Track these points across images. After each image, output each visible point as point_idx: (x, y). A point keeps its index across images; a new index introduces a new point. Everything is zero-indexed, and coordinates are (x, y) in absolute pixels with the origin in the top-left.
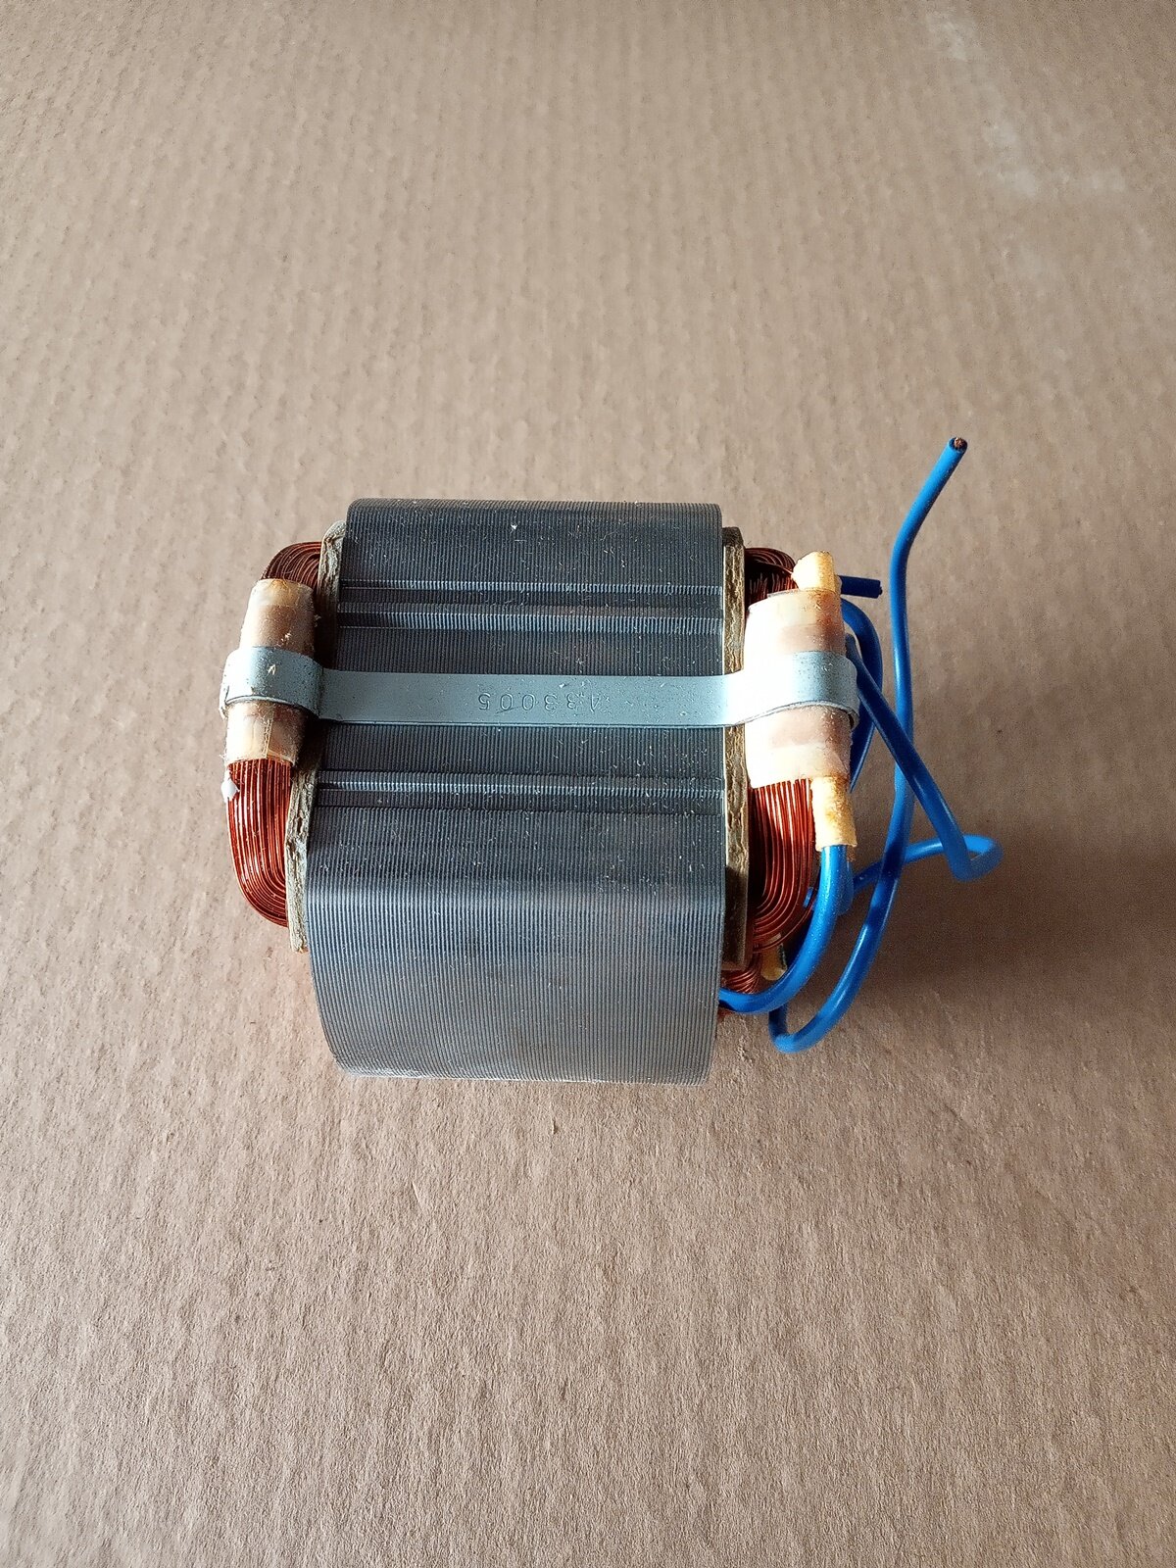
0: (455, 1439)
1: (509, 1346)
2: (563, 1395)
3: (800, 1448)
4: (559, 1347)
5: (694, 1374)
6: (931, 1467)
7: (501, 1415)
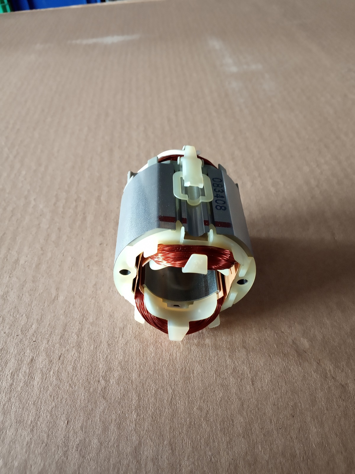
0: (20, 374)
1: (43, 346)
2: (60, 358)
3: (140, 367)
4: (61, 345)
5: (106, 348)
6: (186, 368)
7: (37, 366)
